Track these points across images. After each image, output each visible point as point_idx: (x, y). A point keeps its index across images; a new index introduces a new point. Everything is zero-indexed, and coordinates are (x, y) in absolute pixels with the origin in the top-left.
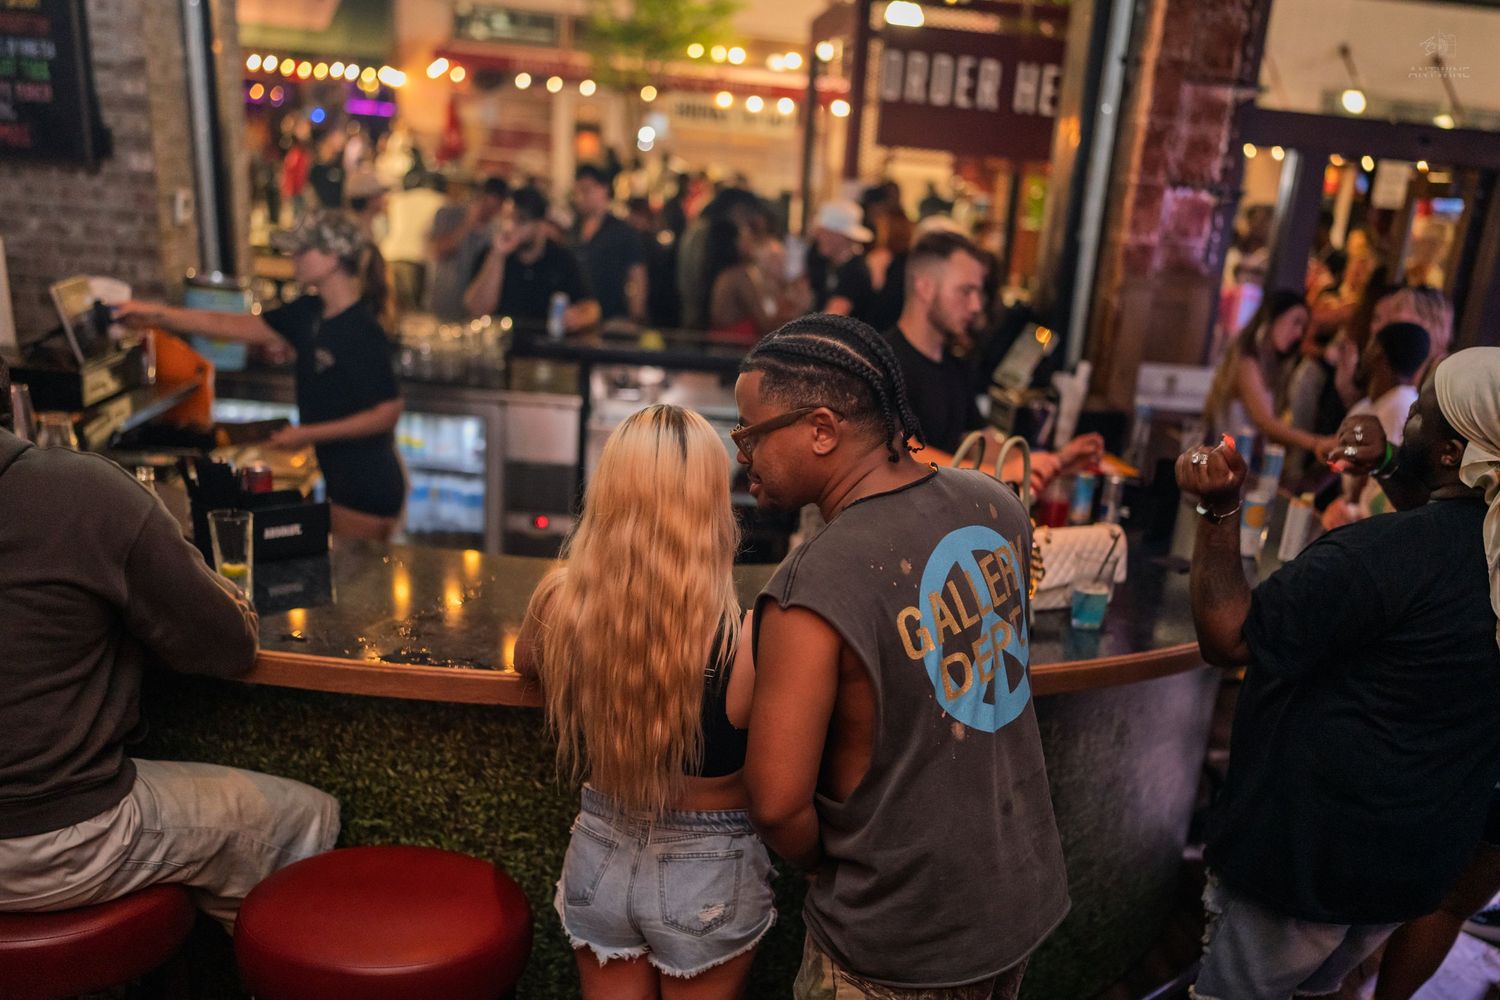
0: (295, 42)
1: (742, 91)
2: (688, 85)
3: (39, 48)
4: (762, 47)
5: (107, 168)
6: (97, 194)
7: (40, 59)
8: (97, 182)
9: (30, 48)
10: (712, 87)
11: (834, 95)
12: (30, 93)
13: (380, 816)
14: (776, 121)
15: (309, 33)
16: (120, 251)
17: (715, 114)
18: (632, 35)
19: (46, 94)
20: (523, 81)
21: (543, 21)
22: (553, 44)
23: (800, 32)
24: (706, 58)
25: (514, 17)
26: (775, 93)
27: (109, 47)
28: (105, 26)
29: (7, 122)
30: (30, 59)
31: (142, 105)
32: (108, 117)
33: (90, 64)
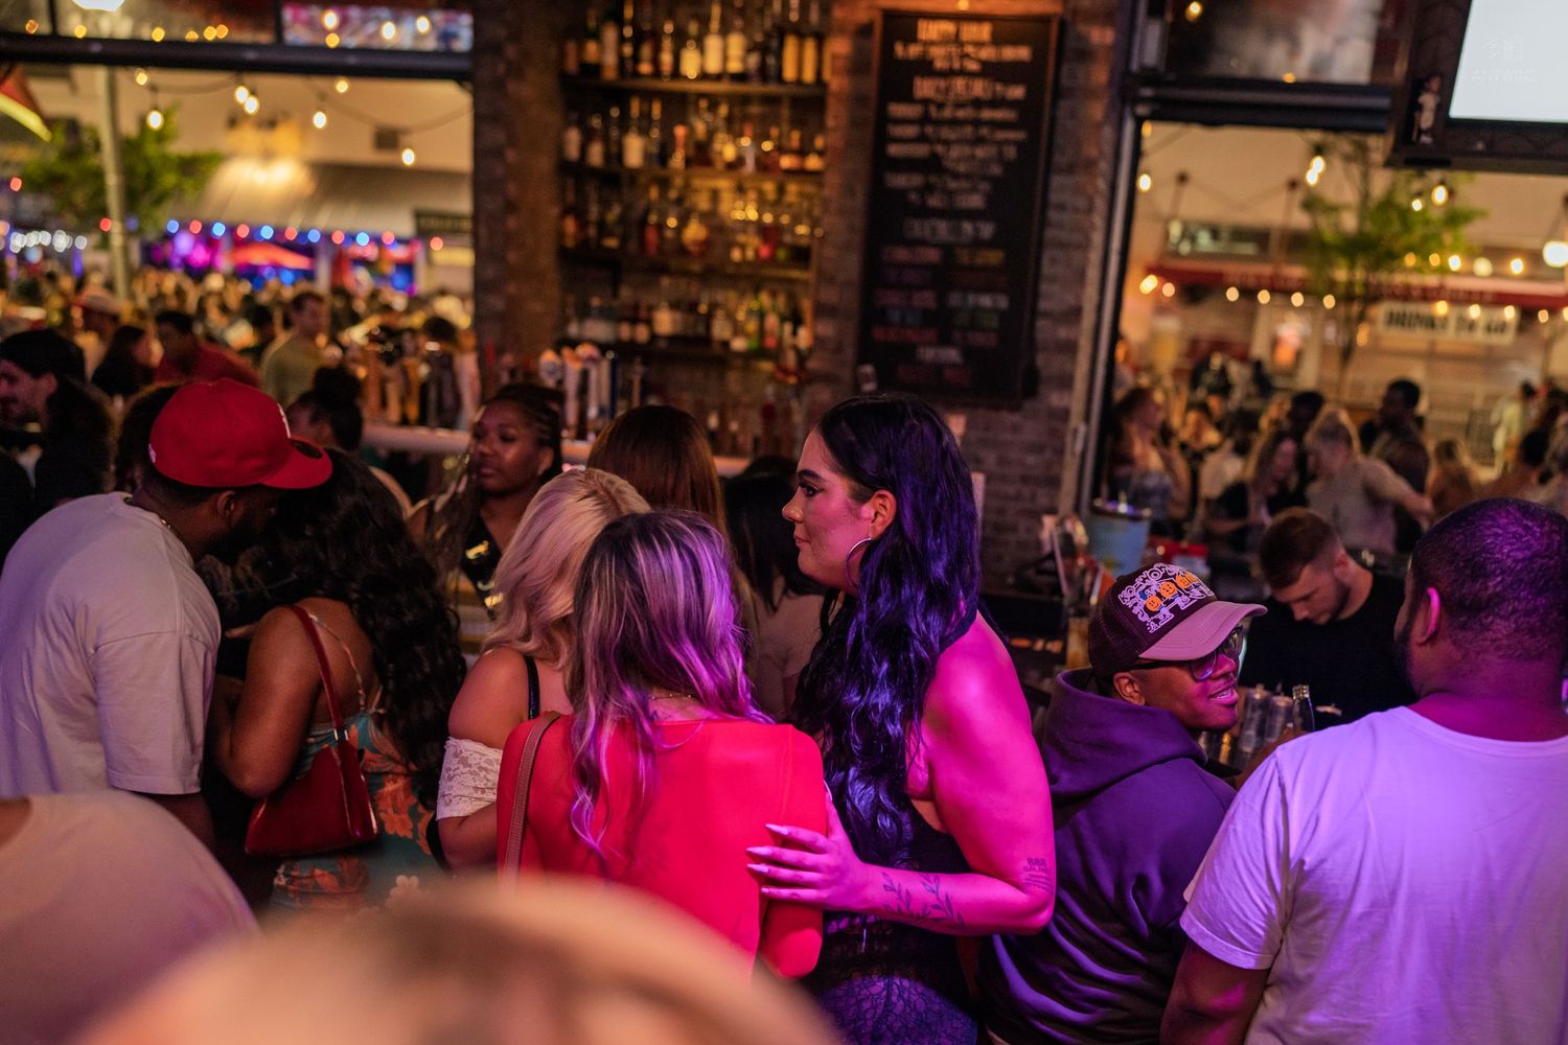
3: (995, 301)
5: (1028, 405)
7: (995, 310)
8: (1016, 418)
9: (986, 301)
12: (978, 339)
19: (991, 341)
20: (1232, 294)
27: (1052, 297)
28: (1053, 279)
29: (954, 365)
30: (984, 310)
31: (1070, 348)
32: (1041, 360)
33: (1034, 313)
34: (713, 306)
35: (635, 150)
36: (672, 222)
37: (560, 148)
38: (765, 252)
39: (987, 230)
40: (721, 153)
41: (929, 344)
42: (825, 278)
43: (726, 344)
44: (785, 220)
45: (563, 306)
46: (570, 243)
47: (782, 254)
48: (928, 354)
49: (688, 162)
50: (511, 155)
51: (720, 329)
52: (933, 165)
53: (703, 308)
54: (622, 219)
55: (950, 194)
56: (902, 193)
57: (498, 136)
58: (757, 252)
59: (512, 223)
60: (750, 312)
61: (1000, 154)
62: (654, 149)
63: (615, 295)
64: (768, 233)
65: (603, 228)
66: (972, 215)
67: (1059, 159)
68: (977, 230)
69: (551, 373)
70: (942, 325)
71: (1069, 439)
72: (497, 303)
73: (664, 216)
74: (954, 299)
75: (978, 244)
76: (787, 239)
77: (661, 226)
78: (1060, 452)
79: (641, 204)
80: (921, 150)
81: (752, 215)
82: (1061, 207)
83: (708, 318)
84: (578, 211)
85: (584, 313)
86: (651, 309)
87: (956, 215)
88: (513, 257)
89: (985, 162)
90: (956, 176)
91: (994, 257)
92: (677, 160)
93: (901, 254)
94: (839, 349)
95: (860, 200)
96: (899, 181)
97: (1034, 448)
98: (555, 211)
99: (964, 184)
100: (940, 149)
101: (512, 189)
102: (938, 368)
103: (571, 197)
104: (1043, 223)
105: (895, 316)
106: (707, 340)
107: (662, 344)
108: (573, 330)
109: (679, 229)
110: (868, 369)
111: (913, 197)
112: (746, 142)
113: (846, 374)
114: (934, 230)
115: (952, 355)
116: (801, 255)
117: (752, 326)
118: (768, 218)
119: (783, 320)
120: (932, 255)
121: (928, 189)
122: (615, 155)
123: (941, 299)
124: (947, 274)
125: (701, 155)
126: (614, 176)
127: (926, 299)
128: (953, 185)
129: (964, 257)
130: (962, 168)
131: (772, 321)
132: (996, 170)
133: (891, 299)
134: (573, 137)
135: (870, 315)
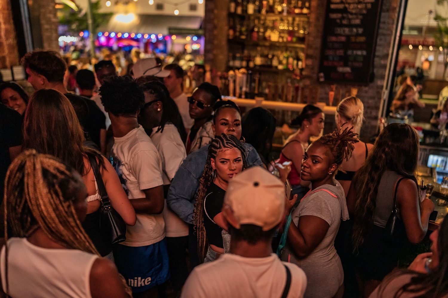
3: (362, 53)
6: (366, 92)
7: (362, 55)
8: (367, 88)
9: (359, 53)
19: (361, 65)
27: (380, 51)
28: (380, 45)
29: (348, 73)
30: (359, 56)
31: (385, 67)
32: (375, 71)
33: (374, 56)
34: (273, 56)
35: (251, 9)
36: (262, 30)
37: (229, 8)
38: (289, 39)
39: (361, 31)
40: (277, 9)
41: (341, 66)
42: (309, 46)
43: (276, 67)
44: (296, 29)
45: (228, 56)
46: (231, 37)
47: (294, 39)
48: (340, 69)
49: (267, 12)
50: (216, 12)
51: (275, 63)
52: (345, 11)
53: (270, 56)
54: (247, 30)
55: (350, 20)
56: (335, 20)
57: (211, 5)
58: (287, 39)
59: (215, 32)
60: (284, 57)
61: (366, 6)
62: (257, 8)
63: (243, 52)
64: (291, 33)
65: (241, 33)
66: (357, 26)
67: (384, 8)
68: (357, 31)
69: (232, 77)
70: (345, 60)
71: (382, 95)
72: (210, 56)
73: (259, 28)
74: (349, 52)
75: (358, 35)
76: (297, 35)
77: (258, 32)
78: (380, 99)
79: (252, 25)
80: (341, 6)
81: (286, 28)
82: (384, 23)
83: (271, 60)
84: (233, 28)
85: (234, 58)
86: (255, 57)
87: (350, 26)
88: (216, 42)
89: (361, 9)
90: (352, 14)
91: (362, 39)
92: (264, 11)
93: (334, 39)
94: (312, 69)
95: (321, 22)
96: (334, 16)
97: (373, 98)
98: (226, 28)
99: (354, 16)
100: (347, 6)
101: (216, 22)
102: (343, 74)
103: (231, 23)
104: (379, 27)
105: (331, 58)
106: (271, 66)
107: (257, 68)
108: (231, 63)
109: (264, 33)
110: (322, 74)
111: (338, 21)
112: (285, 5)
113: (315, 76)
114: (344, 31)
115: (348, 69)
116: (301, 40)
117: (284, 62)
118: (291, 28)
119: (294, 59)
120: (343, 39)
121: (343, 18)
122: (245, 11)
123: (345, 53)
124: (348, 45)
125: (271, 10)
126: (244, 17)
127: (341, 52)
128: (350, 16)
129: (353, 39)
130: (354, 11)
131: (291, 60)
132: (364, 12)
133: (330, 53)
134: (233, 5)
135: (323, 57)
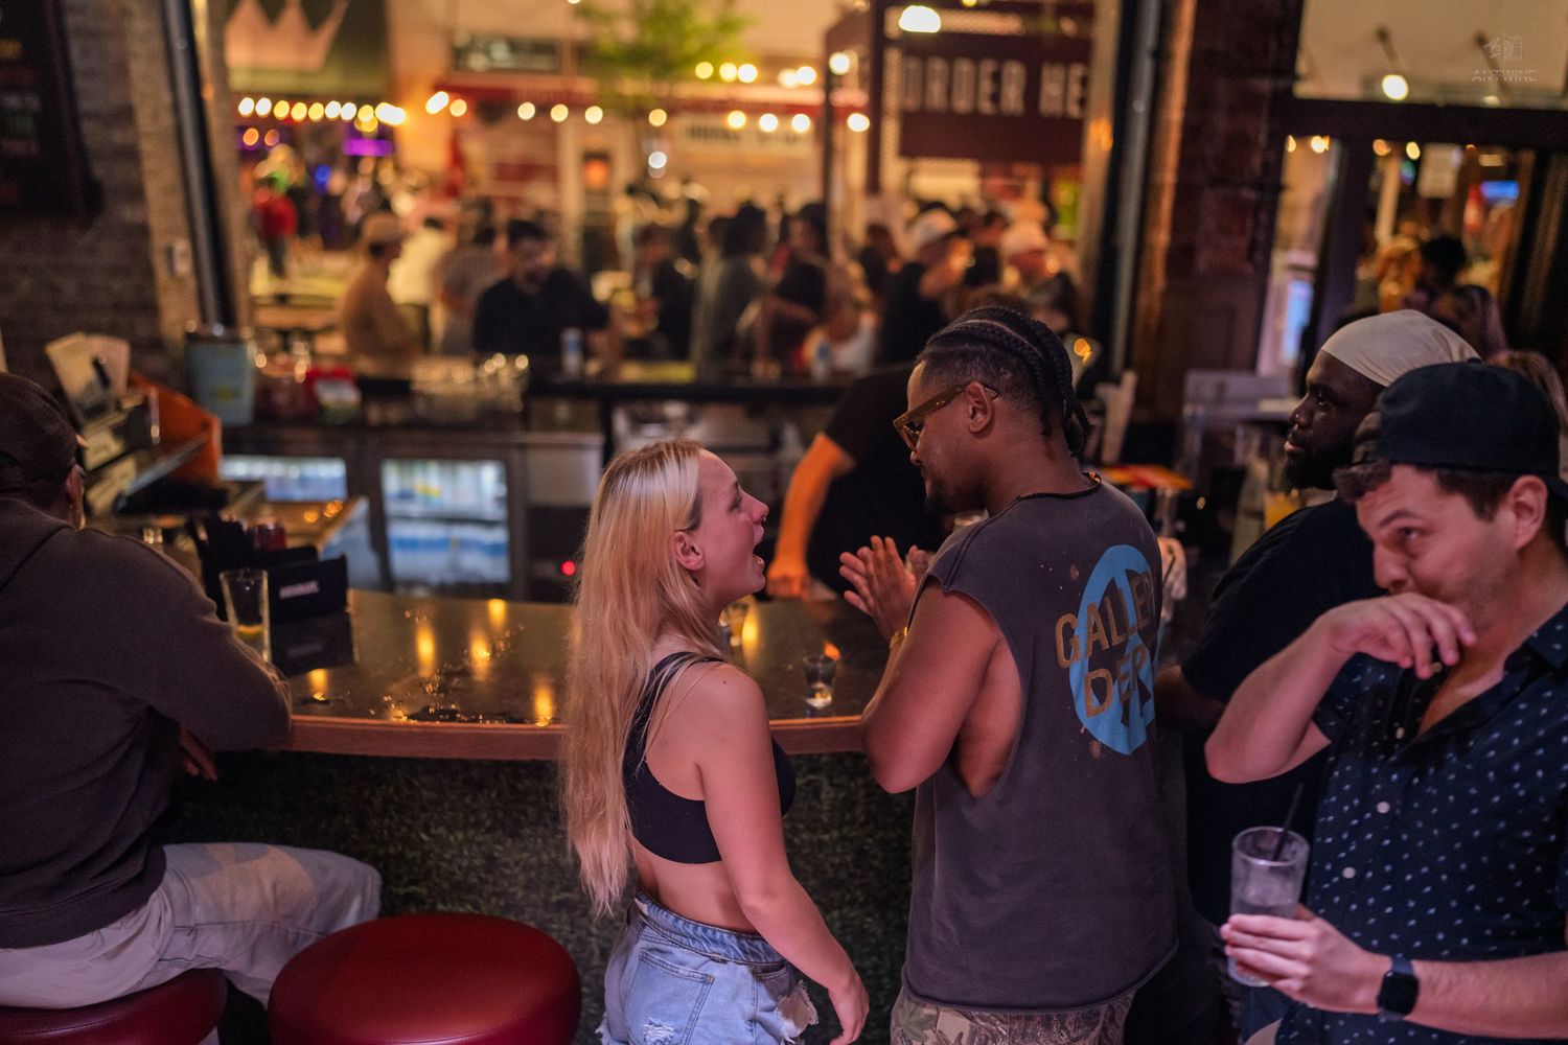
0: (288, 83)
1: (755, 109)
2: (700, 106)
3: (24, 102)
4: (773, 63)
5: (99, 222)
6: (90, 250)
7: (24, 112)
8: (87, 238)
9: (13, 101)
10: (724, 106)
11: (851, 109)
12: (16, 148)
13: (415, 882)
14: (791, 139)
15: (302, 73)
16: (116, 307)
17: (728, 135)
18: (638, 57)
19: (32, 147)
20: (526, 111)
21: (544, 48)
22: (556, 72)
23: (813, 46)
24: (715, 78)
25: (514, 45)
26: (788, 110)
27: (92, 96)
28: (89, 74)
30: (14, 112)
31: (131, 154)
32: (98, 169)
33: (75, 114)
71: (158, 259)
78: (149, 273)
91: (9, 49)
104: (60, 8)
